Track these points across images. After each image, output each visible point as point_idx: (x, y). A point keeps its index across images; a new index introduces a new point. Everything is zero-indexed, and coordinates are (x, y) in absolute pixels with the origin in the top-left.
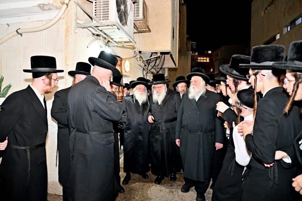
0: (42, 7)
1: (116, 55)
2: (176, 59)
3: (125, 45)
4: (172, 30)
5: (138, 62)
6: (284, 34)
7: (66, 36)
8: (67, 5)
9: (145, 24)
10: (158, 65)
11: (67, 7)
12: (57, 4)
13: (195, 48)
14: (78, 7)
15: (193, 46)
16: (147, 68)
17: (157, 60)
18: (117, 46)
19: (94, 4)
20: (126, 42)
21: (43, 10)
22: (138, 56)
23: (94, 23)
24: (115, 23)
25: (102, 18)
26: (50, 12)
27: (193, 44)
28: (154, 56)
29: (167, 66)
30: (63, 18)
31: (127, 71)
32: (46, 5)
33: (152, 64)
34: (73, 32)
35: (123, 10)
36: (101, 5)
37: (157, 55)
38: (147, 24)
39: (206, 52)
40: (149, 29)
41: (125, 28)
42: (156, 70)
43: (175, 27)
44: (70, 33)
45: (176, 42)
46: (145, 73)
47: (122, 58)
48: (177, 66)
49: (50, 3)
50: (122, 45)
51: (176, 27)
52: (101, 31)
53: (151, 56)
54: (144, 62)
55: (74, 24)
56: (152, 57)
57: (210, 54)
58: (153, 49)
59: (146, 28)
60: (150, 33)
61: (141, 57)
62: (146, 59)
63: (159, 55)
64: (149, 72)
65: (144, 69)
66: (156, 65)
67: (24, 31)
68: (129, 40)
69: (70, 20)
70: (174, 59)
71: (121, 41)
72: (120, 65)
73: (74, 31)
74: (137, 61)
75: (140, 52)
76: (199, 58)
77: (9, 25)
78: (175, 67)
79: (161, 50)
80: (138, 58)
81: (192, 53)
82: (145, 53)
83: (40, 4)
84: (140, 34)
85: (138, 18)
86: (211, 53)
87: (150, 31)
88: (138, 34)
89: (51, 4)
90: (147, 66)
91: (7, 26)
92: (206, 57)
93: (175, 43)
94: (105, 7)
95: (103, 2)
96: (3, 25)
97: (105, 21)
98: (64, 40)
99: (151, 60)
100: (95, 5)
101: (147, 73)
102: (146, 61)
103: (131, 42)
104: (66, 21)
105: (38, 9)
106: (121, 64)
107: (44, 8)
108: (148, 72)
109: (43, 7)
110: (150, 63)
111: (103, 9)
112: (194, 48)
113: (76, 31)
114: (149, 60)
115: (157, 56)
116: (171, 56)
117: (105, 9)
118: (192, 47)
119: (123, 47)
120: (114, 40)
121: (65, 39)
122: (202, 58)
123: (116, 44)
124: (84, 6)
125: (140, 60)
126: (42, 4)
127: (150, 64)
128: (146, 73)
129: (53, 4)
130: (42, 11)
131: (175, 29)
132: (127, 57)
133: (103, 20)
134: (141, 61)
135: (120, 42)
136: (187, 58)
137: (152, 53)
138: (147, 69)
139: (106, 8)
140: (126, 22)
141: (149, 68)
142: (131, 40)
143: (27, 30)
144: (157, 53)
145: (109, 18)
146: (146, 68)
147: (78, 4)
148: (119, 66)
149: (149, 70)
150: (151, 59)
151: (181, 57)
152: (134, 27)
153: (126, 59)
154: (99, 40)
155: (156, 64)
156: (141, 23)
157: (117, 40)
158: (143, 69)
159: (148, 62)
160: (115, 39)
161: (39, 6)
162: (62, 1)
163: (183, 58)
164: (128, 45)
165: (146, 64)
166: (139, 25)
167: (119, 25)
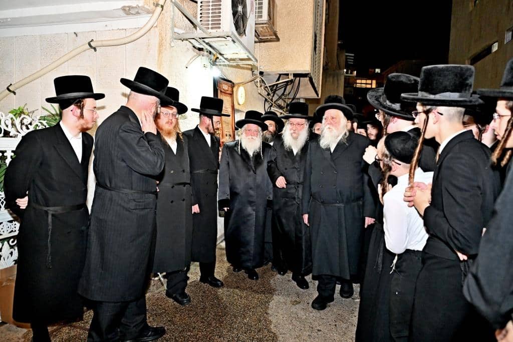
0: (127, 10)
1: (226, 78)
2: (318, 84)
3: (241, 63)
4: (314, 38)
5: (258, 89)
6: (505, 43)
7: (160, 52)
8: (162, 7)
9: (270, 30)
10: (289, 94)
11: (162, 10)
12: (149, 6)
13: (352, 63)
14: (176, 8)
15: (348, 60)
16: (271, 98)
17: (288, 87)
18: (229, 66)
19: (199, 4)
20: (242, 60)
21: (127, 14)
22: (258, 80)
23: (198, 33)
24: (230, 34)
25: (210, 26)
26: (138, 17)
27: (348, 57)
28: (283, 79)
29: (303, 96)
30: (156, 27)
31: (240, 103)
32: (133, 8)
33: (280, 92)
34: (168, 45)
35: (241, 13)
36: (209, 6)
37: (288, 78)
38: (275, 30)
39: (371, 70)
40: (277, 37)
41: (244, 39)
42: (285, 102)
43: (318, 32)
44: (164, 47)
45: (320, 56)
46: (267, 105)
47: (233, 83)
48: (320, 96)
49: (140, 5)
50: (236, 64)
51: (321, 32)
52: (207, 44)
53: (278, 80)
54: (267, 89)
55: (169, 35)
56: (280, 81)
57: (377, 73)
58: (282, 69)
59: (273, 34)
60: (278, 42)
61: (262, 80)
62: (270, 85)
63: (291, 77)
64: (274, 104)
65: (266, 100)
66: (285, 94)
67: (100, 44)
68: (247, 57)
69: (164, 29)
70: (316, 85)
71: (235, 58)
72: (231, 94)
73: (170, 44)
74: (255, 87)
75: (261, 73)
76: (358, 81)
77: (77, 36)
78: (317, 98)
79: (295, 71)
80: (257, 82)
81: (347, 72)
82: (269, 75)
83: (125, 7)
84: (262, 44)
85: (260, 20)
86: (379, 72)
87: (278, 39)
88: (258, 44)
89: (141, 7)
90: (272, 95)
91: (75, 35)
92: (372, 80)
93: (317, 58)
94: (215, 9)
95: (213, 2)
96: (67, 34)
97: (214, 30)
98: (156, 58)
99: (279, 86)
100: (201, 6)
101: (271, 106)
102: (270, 86)
103: (249, 59)
104: (159, 30)
105: (122, 13)
106: (233, 91)
107: (130, 12)
108: (272, 104)
109: (129, 10)
110: (276, 90)
111: (212, 13)
112: (349, 63)
113: (173, 44)
114: (275, 86)
115: (288, 80)
116: (311, 80)
117: (215, 13)
118: (346, 62)
119: (238, 67)
120: (225, 56)
121: (159, 57)
122: (364, 81)
123: (227, 63)
124: (183, 6)
125: (261, 86)
126: (128, 7)
127: (277, 92)
128: (269, 106)
129: (143, 7)
130: (125, 15)
131: (318, 35)
132: (241, 82)
133: (212, 28)
134: (263, 87)
135: (234, 60)
136: (338, 80)
137: (280, 75)
138: (272, 100)
139: (217, 11)
140: (245, 31)
141: (274, 99)
142: (251, 57)
143: (105, 43)
144: (287, 75)
145: (221, 26)
146: (269, 98)
147: (176, 4)
148: (229, 96)
149: (275, 102)
150: (277, 84)
151: (328, 80)
152: (255, 36)
153: (239, 84)
154: (203, 56)
155: (286, 91)
156: (265, 28)
157: (229, 57)
158: (264, 99)
159: (274, 89)
160: (226, 54)
161: (124, 9)
162: (155, 2)
163: (331, 81)
164: (245, 63)
165: (270, 92)
166: (261, 31)
167: (235, 36)
